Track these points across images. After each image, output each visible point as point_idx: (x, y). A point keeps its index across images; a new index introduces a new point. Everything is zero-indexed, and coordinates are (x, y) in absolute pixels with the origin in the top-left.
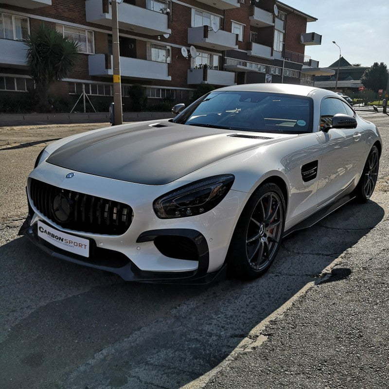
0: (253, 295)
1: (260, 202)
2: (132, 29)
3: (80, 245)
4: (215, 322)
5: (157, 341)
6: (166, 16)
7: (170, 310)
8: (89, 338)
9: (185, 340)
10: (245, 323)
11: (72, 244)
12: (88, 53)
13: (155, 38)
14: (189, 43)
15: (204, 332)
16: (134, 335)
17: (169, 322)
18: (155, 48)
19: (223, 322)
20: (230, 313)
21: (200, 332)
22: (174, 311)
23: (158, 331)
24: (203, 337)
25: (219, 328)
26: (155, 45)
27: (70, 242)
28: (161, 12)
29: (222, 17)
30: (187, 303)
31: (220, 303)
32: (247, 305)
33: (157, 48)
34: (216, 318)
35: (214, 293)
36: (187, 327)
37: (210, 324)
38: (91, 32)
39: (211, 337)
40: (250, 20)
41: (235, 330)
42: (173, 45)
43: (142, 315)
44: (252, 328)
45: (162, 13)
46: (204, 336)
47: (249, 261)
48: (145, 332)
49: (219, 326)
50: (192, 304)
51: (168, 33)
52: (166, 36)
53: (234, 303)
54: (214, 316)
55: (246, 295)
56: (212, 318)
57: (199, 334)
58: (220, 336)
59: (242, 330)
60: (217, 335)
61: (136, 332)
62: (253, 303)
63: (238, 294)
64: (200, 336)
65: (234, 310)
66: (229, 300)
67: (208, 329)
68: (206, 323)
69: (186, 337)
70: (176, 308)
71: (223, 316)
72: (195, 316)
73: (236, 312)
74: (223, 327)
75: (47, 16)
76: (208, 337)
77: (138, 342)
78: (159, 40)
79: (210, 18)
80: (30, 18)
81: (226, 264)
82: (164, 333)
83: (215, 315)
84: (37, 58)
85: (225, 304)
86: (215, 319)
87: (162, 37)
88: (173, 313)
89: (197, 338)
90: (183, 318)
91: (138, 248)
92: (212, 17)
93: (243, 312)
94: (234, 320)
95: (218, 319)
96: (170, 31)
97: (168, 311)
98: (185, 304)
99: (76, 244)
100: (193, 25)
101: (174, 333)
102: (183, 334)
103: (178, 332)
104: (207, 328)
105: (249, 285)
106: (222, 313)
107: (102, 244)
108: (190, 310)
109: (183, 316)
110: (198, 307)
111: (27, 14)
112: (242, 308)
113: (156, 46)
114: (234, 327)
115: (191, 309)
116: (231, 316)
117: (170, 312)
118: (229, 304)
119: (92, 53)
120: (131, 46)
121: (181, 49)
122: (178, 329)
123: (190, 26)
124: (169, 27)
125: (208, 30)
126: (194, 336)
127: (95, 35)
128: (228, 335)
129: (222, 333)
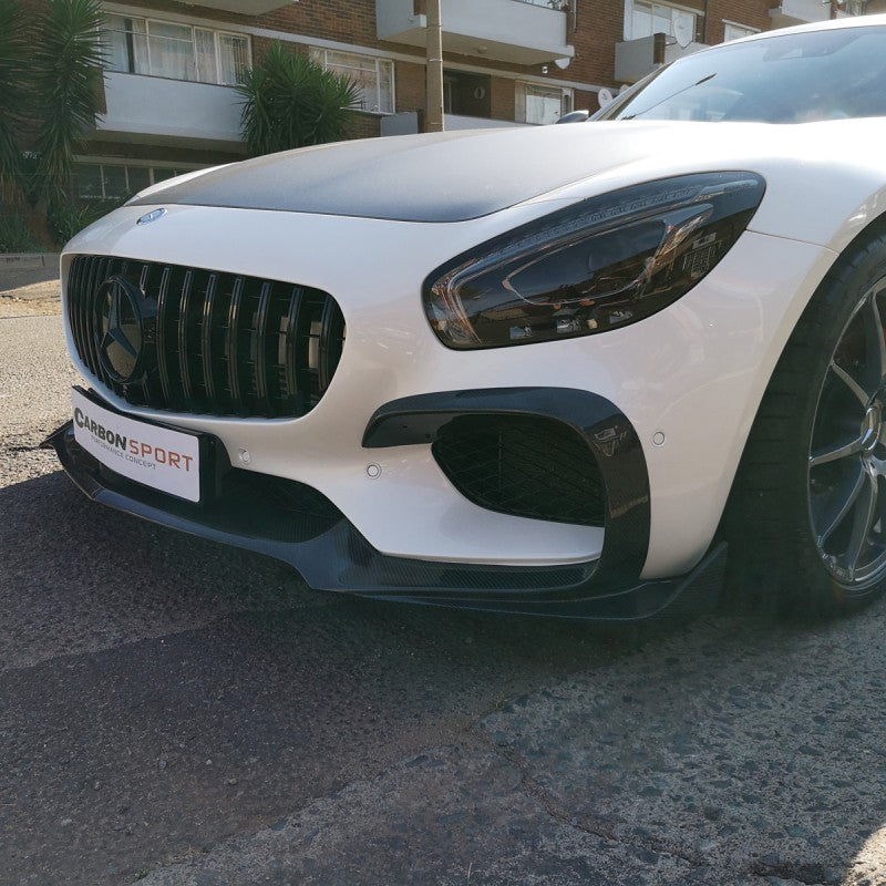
0: (838, 677)
1: (868, 305)
2: (480, 52)
3: (173, 459)
4: (672, 783)
5: (398, 854)
6: (562, 15)
7: (484, 715)
8: (124, 811)
9: (529, 864)
10: (822, 806)
11: (150, 458)
12: (379, 112)
13: (535, 69)
14: (617, 78)
15: (619, 830)
16: (305, 817)
17: (471, 767)
18: (535, 94)
19: (711, 789)
20: (743, 751)
21: (602, 828)
22: (498, 722)
23: (415, 805)
24: (614, 859)
25: (691, 818)
26: (535, 86)
27: (146, 449)
28: (551, 5)
29: (701, 13)
30: (558, 690)
31: (697, 702)
32: (819, 719)
33: (540, 94)
34: (680, 766)
35: (671, 662)
36: (546, 798)
37: (651, 792)
38: (387, 64)
39: (651, 859)
40: (771, 19)
41: (773, 836)
42: (579, 86)
43: (368, 726)
44: (866, 834)
45: (554, 8)
46: (620, 852)
47: (820, 541)
48: (359, 804)
49: (691, 809)
50: (578, 697)
51: (565, 56)
52: (563, 64)
53: (760, 706)
54: (670, 758)
55: (808, 676)
56: (659, 766)
57: (595, 841)
58: (698, 863)
59: (813, 841)
60: (681, 855)
61: (319, 804)
62: (845, 713)
63: (770, 669)
64: (603, 847)
65: (760, 737)
66: (735, 691)
67: (639, 817)
68: (634, 786)
69: (534, 848)
70: (508, 709)
71: (711, 757)
72: (587, 748)
73: (768, 747)
74: (713, 815)
75: (289, 30)
76: (638, 862)
77: (313, 852)
78: (544, 75)
79: (670, 17)
80: (252, 36)
81: (724, 545)
82: (438, 818)
83: (673, 750)
84: (264, 121)
85: (719, 709)
86: (671, 771)
87: (552, 65)
88: (493, 729)
89: (582, 859)
90: (532, 752)
91: (373, 471)
92: (675, 13)
93: (805, 750)
94: (764, 784)
95: (689, 773)
96: (571, 51)
97: (476, 717)
98: (548, 695)
99: (160, 454)
100: (627, 36)
101: (481, 818)
102: (522, 833)
103: (503, 820)
104: (634, 810)
105: (816, 641)
106: (707, 746)
107: (246, 456)
108: (565, 723)
109: (533, 745)
110: (599, 714)
111: (246, 27)
112: (795, 729)
113: (537, 90)
114: (769, 818)
115: (573, 717)
116: (750, 766)
117: (483, 726)
118: (737, 711)
119: (389, 111)
120: (480, 91)
121: (597, 94)
122: (503, 801)
123: (620, 38)
124: (568, 41)
125: (664, 45)
126: (571, 848)
127: (395, 69)
128: (741, 857)
129: (707, 847)
